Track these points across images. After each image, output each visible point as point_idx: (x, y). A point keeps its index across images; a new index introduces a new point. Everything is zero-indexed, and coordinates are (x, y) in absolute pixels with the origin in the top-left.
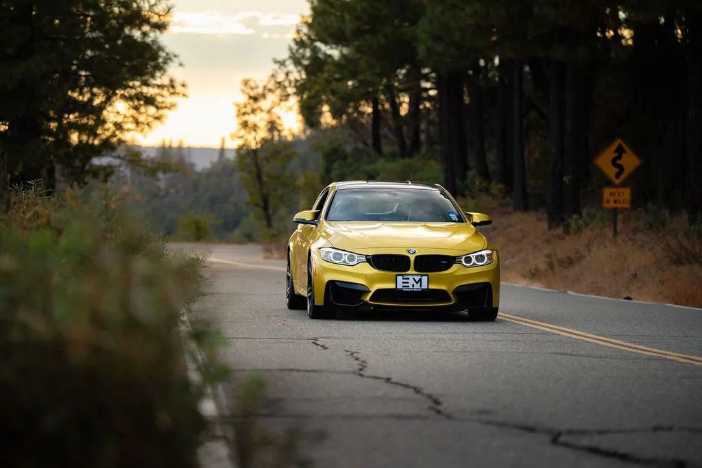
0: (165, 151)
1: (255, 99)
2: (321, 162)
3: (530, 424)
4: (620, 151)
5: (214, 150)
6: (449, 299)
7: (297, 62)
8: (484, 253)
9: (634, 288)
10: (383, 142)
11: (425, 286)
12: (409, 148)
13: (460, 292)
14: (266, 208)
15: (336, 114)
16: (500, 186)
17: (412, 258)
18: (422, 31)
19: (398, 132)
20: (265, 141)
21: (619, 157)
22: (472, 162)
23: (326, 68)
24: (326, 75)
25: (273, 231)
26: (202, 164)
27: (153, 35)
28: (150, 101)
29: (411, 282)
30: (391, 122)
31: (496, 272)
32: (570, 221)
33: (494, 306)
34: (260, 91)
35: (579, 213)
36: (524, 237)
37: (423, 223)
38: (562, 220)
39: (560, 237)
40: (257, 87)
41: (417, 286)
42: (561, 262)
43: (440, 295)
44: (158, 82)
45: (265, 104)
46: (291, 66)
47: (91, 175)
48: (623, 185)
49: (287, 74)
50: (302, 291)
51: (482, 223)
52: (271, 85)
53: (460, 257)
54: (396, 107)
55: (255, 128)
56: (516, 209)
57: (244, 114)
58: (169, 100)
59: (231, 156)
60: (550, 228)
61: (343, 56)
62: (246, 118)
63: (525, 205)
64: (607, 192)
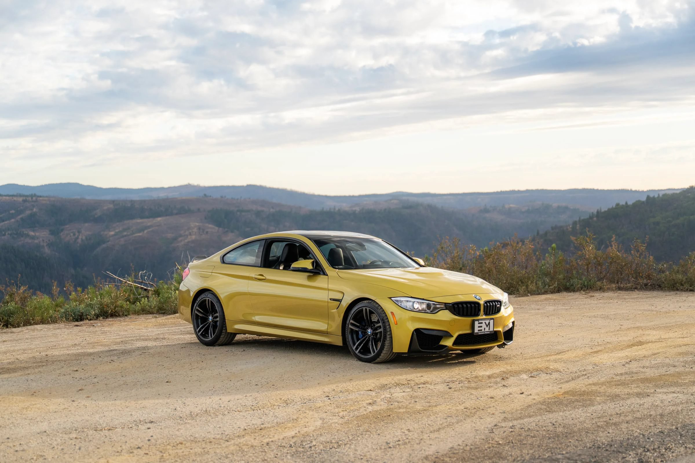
6: (500, 339)
11: (491, 329)
17: (482, 304)
29: (484, 325)
41: (487, 329)
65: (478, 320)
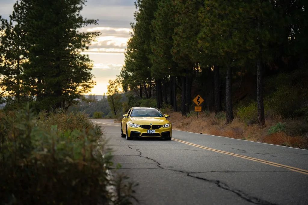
0: (90, 96)
1: (112, 85)
2: (128, 100)
3: (182, 171)
4: (199, 98)
5: (102, 96)
6: (160, 135)
7: (122, 76)
8: (168, 124)
9: (202, 131)
10: (143, 95)
11: (154, 132)
12: (149, 97)
13: (162, 133)
14: (115, 111)
15: (131, 88)
16: (171, 106)
17: (151, 126)
18: (152, 69)
19: (146, 93)
20: (114, 95)
21: (199, 99)
22: (164, 99)
23: (129, 78)
24: (129, 79)
25: (116, 116)
26: (99, 100)
27: (88, 71)
28: (88, 86)
29: (151, 131)
30: (144, 90)
31: (171, 129)
32: (187, 114)
33: (171, 137)
34: (113, 83)
35: (189, 112)
36: (176, 118)
37: (154, 117)
38: (185, 114)
39: (185, 118)
40: (112, 82)
42: (185, 124)
43: (158, 134)
44: (89, 81)
45: (114, 86)
46: (121, 77)
47: (73, 103)
48: (199, 106)
49: (120, 79)
50: (125, 133)
51: (168, 117)
52: (116, 81)
53: (162, 125)
54: (145, 86)
55: (112, 91)
56: (174, 111)
57: (110, 88)
58: (92, 86)
59: (106, 98)
60: (182, 116)
61: (133, 75)
62: (110, 89)
63: (176, 110)
64: (196, 107)
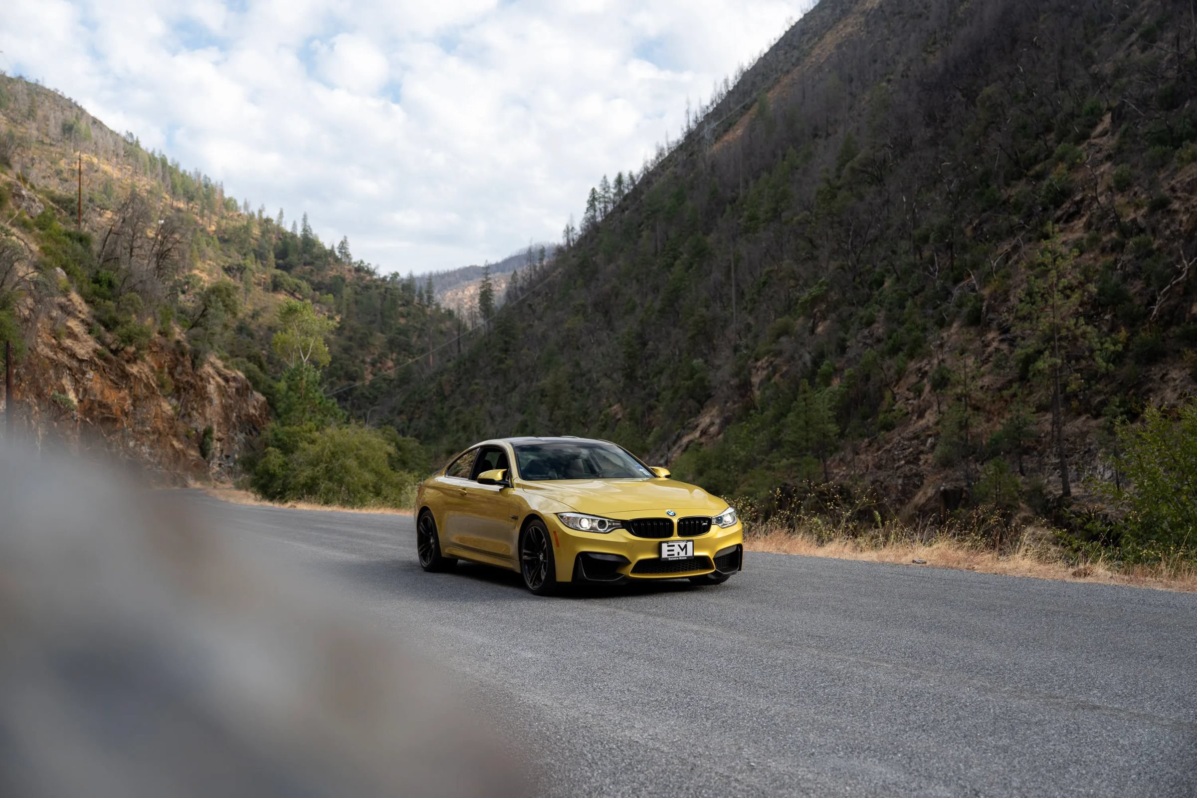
6: (711, 567)
11: (690, 554)
13: (718, 557)
17: (675, 521)
29: (677, 549)
41: (682, 554)
43: (702, 562)
65: (667, 542)
